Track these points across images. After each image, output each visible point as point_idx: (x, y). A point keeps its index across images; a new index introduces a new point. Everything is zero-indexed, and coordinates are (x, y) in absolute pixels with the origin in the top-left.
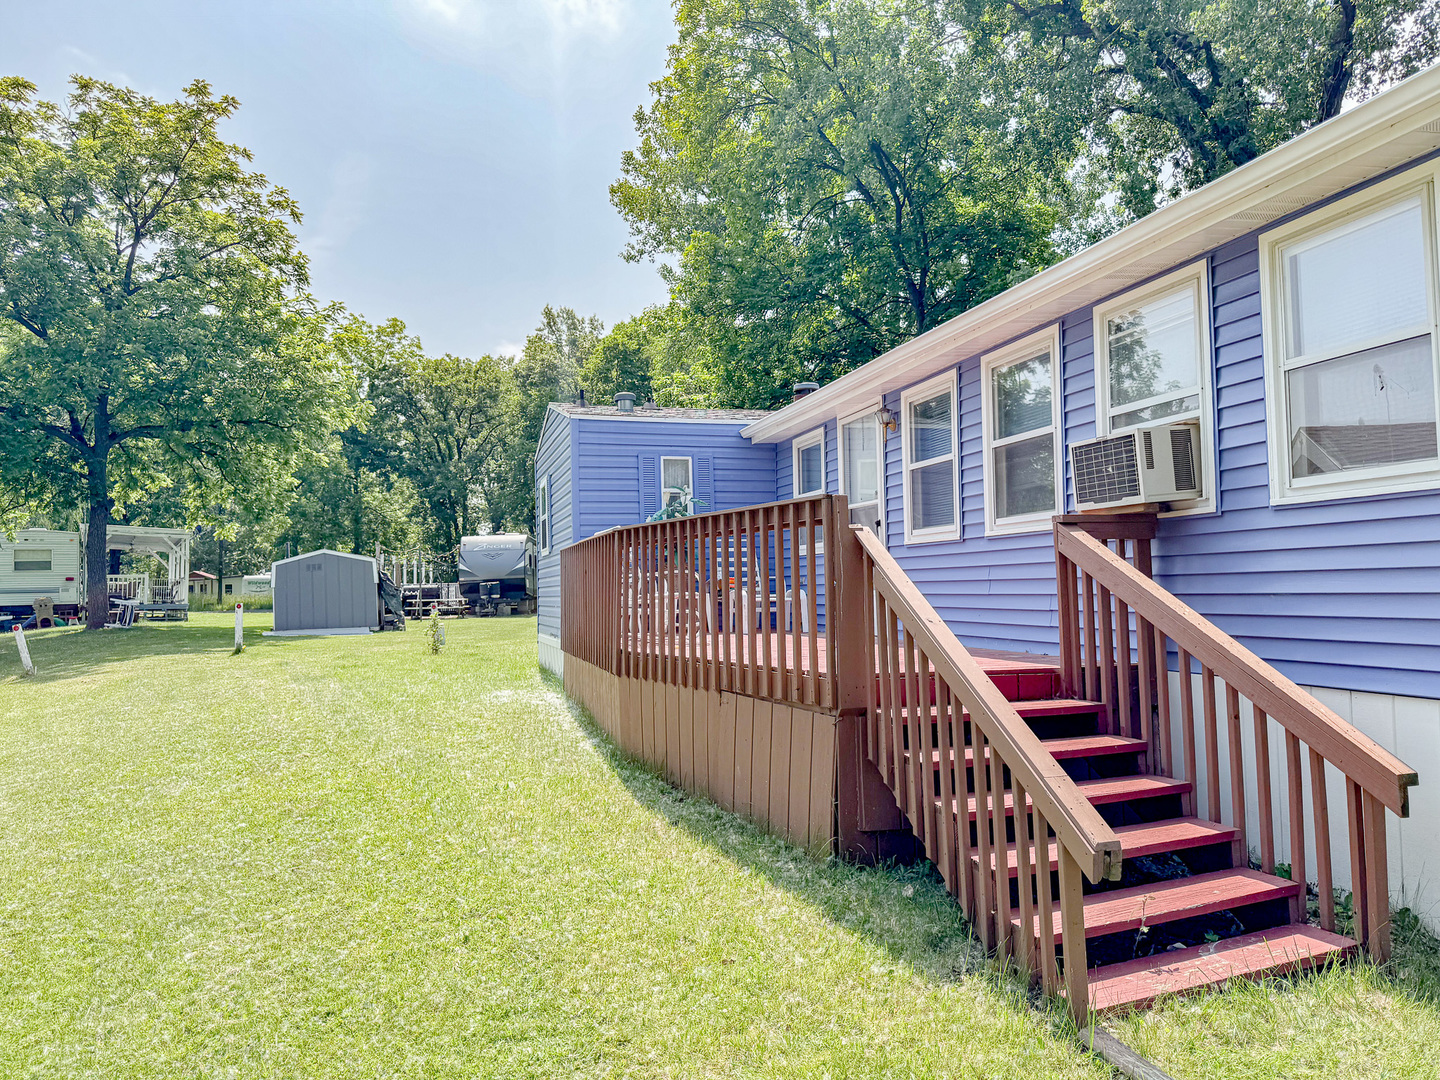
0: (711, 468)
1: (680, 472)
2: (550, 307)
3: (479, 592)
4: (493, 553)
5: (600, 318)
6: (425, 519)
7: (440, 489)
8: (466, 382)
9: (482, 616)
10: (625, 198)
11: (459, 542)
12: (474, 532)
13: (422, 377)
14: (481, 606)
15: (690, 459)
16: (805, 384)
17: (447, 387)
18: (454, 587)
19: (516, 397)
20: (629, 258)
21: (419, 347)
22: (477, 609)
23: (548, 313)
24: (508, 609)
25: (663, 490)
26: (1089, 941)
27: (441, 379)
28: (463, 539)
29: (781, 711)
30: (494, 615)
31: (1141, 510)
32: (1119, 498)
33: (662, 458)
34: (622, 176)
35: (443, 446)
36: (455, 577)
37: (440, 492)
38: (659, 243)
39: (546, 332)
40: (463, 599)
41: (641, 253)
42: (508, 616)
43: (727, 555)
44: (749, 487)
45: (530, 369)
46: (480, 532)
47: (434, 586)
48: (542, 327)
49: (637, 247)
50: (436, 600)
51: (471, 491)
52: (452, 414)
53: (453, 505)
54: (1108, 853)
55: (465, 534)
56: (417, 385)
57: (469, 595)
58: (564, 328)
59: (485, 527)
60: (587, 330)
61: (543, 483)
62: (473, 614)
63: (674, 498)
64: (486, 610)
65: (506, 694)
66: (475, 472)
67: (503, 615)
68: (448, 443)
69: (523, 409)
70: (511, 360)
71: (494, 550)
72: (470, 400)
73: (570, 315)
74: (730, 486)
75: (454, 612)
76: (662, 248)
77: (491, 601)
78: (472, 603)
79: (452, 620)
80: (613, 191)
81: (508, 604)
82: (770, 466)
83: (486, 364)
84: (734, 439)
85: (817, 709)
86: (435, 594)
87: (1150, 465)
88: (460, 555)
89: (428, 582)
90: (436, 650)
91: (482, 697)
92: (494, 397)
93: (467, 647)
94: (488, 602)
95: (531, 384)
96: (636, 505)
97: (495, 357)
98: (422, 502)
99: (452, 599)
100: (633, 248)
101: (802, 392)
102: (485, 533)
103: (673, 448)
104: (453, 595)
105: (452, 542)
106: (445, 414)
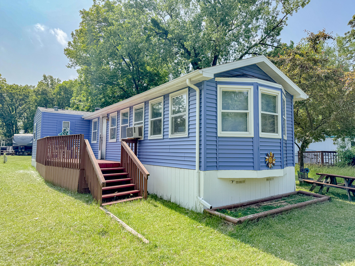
0: (74, 124)
1: (67, 124)
2: (45, 75)
3: (18, 149)
4: (23, 139)
5: (60, 79)
6: (3, 128)
7: (8, 120)
8: (19, 92)
9: (19, 155)
10: (68, 53)
11: (13, 135)
12: (18, 133)
13: (6, 90)
14: (19, 153)
15: (70, 122)
16: (98, 108)
17: (14, 93)
18: (11, 147)
19: (34, 97)
20: (68, 67)
21: (5, 81)
22: (17, 153)
23: (45, 76)
24: (27, 154)
25: (63, 128)
26: (102, 191)
27: (12, 91)
28: (15, 135)
29: (72, 170)
30: (22, 155)
31: (133, 139)
32: (131, 137)
33: (63, 121)
34: (67, 47)
35: (11, 108)
36: (11, 144)
37: (9, 121)
38: (77, 64)
39: (44, 81)
40: (13, 151)
41: (72, 66)
42: (26, 155)
43: (76, 142)
44: (83, 128)
45: (39, 90)
46: (20, 133)
47: (5, 147)
48: (43, 80)
49: (71, 64)
50: (5, 151)
51: (18, 121)
52: (14, 100)
53: (13, 124)
54: (104, 183)
55: (16, 133)
56: (4, 91)
57: (16, 150)
58: (49, 80)
59: (22, 132)
60: (56, 81)
61: (35, 124)
62: (16, 155)
63: (65, 130)
64: (20, 154)
65: (21, 171)
66: (20, 116)
67: (25, 155)
68: (12, 108)
69: (36, 100)
70: (34, 87)
71: (23, 138)
72: (20, 97)
73: (51, 77)
74: (79, 128)
75: (10, 154)
76: (77, 65)
77: (22, 151)
78: (16, 152)
79: (10, 156)
80: (65, 50)
81: (27, 152)
82: (89, 125)
83: (27, 87)
84: (80, 118)
85: (77, 169)
86: (5, 149)
87: (135, 132)
88: (13, 139)
89: (3, 145)
90: (5, 163)
91: (15, 172)
92: (28, 97)
93: (13, 162)
94: (21, 152)
95: (39, 94)
96: (56, 131)
97: (29, 85)
98: (3, 124)
99: (10, 150)
100: (70, 65)
101: (97, 110)
102: (22, 133)
103: (66, 119)
104: (10, 149)
105: (12, 135)
106: (12, 100)
